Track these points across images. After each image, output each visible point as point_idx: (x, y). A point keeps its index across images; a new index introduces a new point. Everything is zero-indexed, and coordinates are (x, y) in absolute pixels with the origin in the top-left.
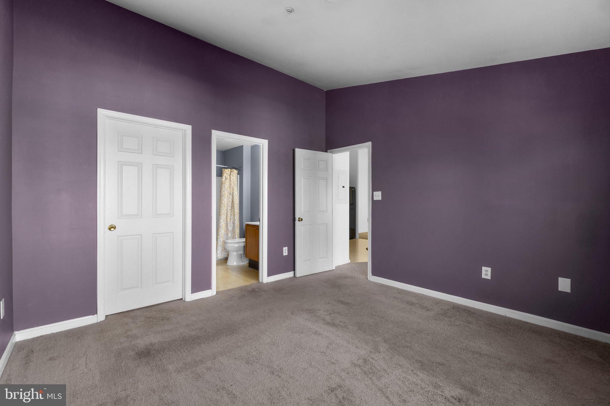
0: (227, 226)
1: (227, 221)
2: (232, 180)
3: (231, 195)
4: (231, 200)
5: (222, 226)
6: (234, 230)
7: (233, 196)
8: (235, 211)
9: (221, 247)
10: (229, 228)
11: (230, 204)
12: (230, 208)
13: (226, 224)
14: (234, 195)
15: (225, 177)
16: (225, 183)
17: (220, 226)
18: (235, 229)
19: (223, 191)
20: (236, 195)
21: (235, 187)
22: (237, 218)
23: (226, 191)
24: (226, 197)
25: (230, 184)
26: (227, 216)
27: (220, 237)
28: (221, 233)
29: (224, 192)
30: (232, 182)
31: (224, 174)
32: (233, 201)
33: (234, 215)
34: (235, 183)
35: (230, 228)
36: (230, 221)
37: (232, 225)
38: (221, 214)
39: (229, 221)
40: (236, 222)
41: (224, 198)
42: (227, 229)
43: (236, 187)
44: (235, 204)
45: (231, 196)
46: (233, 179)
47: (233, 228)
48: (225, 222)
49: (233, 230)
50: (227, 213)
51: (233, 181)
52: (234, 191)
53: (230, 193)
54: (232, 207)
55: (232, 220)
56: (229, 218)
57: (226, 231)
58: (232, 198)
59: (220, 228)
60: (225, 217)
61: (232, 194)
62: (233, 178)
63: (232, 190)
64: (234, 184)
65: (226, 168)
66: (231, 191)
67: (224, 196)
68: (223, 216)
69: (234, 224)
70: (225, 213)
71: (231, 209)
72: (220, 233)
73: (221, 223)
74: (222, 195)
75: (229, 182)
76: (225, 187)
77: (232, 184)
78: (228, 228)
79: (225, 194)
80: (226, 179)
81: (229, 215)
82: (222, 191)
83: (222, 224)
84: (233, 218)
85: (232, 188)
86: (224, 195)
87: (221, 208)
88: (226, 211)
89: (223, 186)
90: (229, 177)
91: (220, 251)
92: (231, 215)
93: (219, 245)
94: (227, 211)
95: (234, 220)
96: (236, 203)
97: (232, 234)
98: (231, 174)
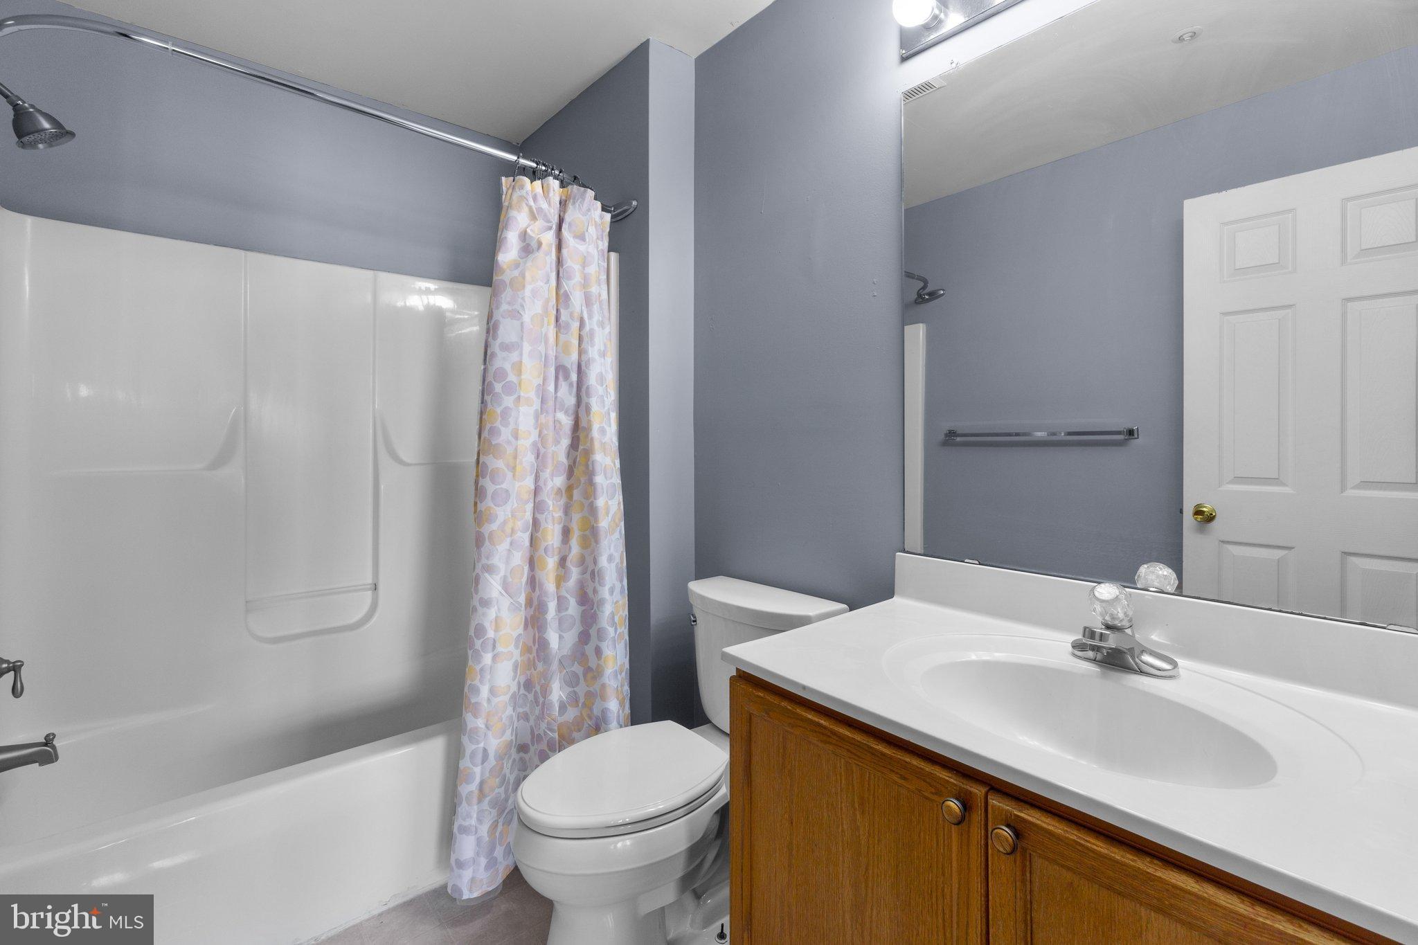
0: (535, 620)
1: (533, 582)
2: (571, 263)
3: (567, 377)
4: (566, 421)
5: (496, 630)
6: (590, 649)
7: (581, 390)
8: (600, 502)
9: (485, 804)
10: (553, 638)
11: (559, 450)
12: (559, 481)
13: (529, 602)
14: (592, 379)
15: (524, 236)
16: (518, 284)
17: (480, 631)
18: (598, 652)
19: (507, 348)
20: (601, 379)
21: (596, 317)
22: (610, 559)
23: (527, 347)
24: (532, 394)
25: (562, 297)
26: (533, 541)
27: (480, 723)
28: (484, 691)
29: (514, 356)
30: (577, 278)
31: (513, 213)
32: (583, 423)
33: (591, 536)
34: (594, 289)
35: (558, 641)
36: (560, 580)
37: (573, 608)
38: (487, 529)
39: (550, 586)
40: (605, 592)
41: (508, 401)
42: (536, 648)
43: (601, 324)
44: (597, 445)
45: (564, 387)
46: (584, 264)
47: (584, 637)
48: (522, 599)
49: (583, 654)
50: (536, 523)
51: (586, 279)
52: (593, 352)
53: (561, 370)
54: (571, 472)
55: (575, 573)
56: (551, 562)
57: (531, 665)
58: (572, 401)
59: (478, 643)
60: (519, 558)
61: (574, 377)
62: (582, 247)
63: (576, 342)
64: (588, 301)
65: (534, 175)
66: (566, 349)
67: (510, 389)
68: (502, 547)
69: (588, 601)
70: (519, 524)
71: (570, 489)
72: (476, 690)
73: (486, 603)
74: (501, 374)
75: (553, 275)
76: (516, 315)
77: (577, 299)
78: (542, 644)
79: (518, 368)
80: (528, 248)
81: (552, 535)
82: (495, 347)
83: (492, 613)
84: (582, 561)
85: (576, 325)
86: (512, 377)
87: (490, 488)
88: (530, 506)
89: (504, 307)
90: (549, 238)
91: (479, 840)
92: (566, 532)
93: (473, 787)
94: (538, 507)
95: (591, 573)
96: (603, 445)
97: (572, 681)
98: (568, 218)
